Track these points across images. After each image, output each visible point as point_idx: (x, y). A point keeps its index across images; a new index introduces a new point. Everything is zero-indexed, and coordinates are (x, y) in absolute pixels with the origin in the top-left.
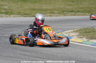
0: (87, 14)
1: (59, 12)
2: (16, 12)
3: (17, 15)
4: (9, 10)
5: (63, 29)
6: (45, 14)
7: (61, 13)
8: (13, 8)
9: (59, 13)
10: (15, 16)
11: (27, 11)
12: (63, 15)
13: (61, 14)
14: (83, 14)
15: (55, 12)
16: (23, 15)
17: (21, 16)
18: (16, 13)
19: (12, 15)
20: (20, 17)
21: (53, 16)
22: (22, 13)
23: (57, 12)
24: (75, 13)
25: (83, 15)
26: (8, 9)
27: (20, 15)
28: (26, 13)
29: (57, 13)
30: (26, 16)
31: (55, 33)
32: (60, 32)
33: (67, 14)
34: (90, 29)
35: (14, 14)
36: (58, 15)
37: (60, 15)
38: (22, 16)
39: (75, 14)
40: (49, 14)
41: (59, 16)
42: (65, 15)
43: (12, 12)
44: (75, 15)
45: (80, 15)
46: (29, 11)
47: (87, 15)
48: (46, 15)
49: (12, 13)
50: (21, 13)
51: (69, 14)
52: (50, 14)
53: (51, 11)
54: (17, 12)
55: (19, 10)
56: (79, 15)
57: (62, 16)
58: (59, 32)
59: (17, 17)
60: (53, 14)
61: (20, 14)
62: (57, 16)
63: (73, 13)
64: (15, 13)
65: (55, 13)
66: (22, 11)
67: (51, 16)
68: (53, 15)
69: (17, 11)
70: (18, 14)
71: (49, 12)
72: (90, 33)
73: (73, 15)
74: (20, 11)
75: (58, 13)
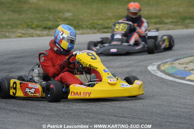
1: (175, 20)
2: (87, 24)
3: (89, 30)
4: (73, 20)
5: (176, 56)
7: (179, 23)
8: (82, 16)
9: (174, 22)
10: (85, 31)
11: (108, 21)
12: (182, 27)
13: (178, 25)
15: (167, 21)
16: (100, 29)
17: (96, 31)
18: (87, 27)
19: (78, 30)
20: (95, 33)
22: (98, 25)
23: (170, 20)
26: (72, 18)
27: (94, 30)
28: (106, 25)
29: (171, 22)
30: (106, 30)
31: (158, 64)
32: (169, 63)
35: (82, 28)
36: (171, 26)
38: (98, 31)
40: (154, 25)
43: (80, 23)
46: (113, 20)
49: (79, 27)
50: (96, 26)
52: (156, 26)
53: (158, 20)
54: (90, 24)
55: (93, 20)
57: (180, 29)
58: (166, 63)
59: (88, 33)
60: (162, 25)
61: (95, 28)
62: (169, 29)
64: (84, 26)
65: (166, 23)
66: (100, 22)
68: (162, 27)
69: (90, 22)
70: (90, 28)
71: (153, 21)
74: (95, 21)
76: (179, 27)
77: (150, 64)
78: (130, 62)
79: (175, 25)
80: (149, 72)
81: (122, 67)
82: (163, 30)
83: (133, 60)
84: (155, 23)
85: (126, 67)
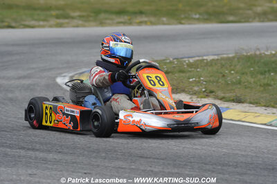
0: (164, 19)
6: (44, 20)
7: (91, 19)
13: (90, 21)
14: (153, 19)
15: (73, 15)
21: (67, 25)
23: (77, 14)
24: (129, 18)
25: (152, 24)
31: (71, 75)
32: (86, 74)
33: (108, 21)
34: (171, 62)
36: (80, 22)
37: (86, 24)
39: (130, 20)
40: (55, 20)
41: (83, 26)
42: (102, 24)
44: (130, 24)
45: (145, 23)
47: (164, 24)
48: (45, 23)
51: (112, 19)
52: (58, 21)
53: (61, 12)
56: (140, 23)
58: (81, 73)
60: (66, 21)
62: (77, 26)
63: (125, 18)
65: (73, 18)
67: (60, 26)
68: (68, 23)
71: (54, 13)
72: (170, 74)
73: (124, 23)
75: (80, 17)
76: (92, 23)
77: (60, 75)
78: (29, 72)
79: (85, 21)
80: (60, 86)
81: (20, 78)
82: (68, 27)
83: (33, 68)
84: (57, 17)
85: (24, 77)
